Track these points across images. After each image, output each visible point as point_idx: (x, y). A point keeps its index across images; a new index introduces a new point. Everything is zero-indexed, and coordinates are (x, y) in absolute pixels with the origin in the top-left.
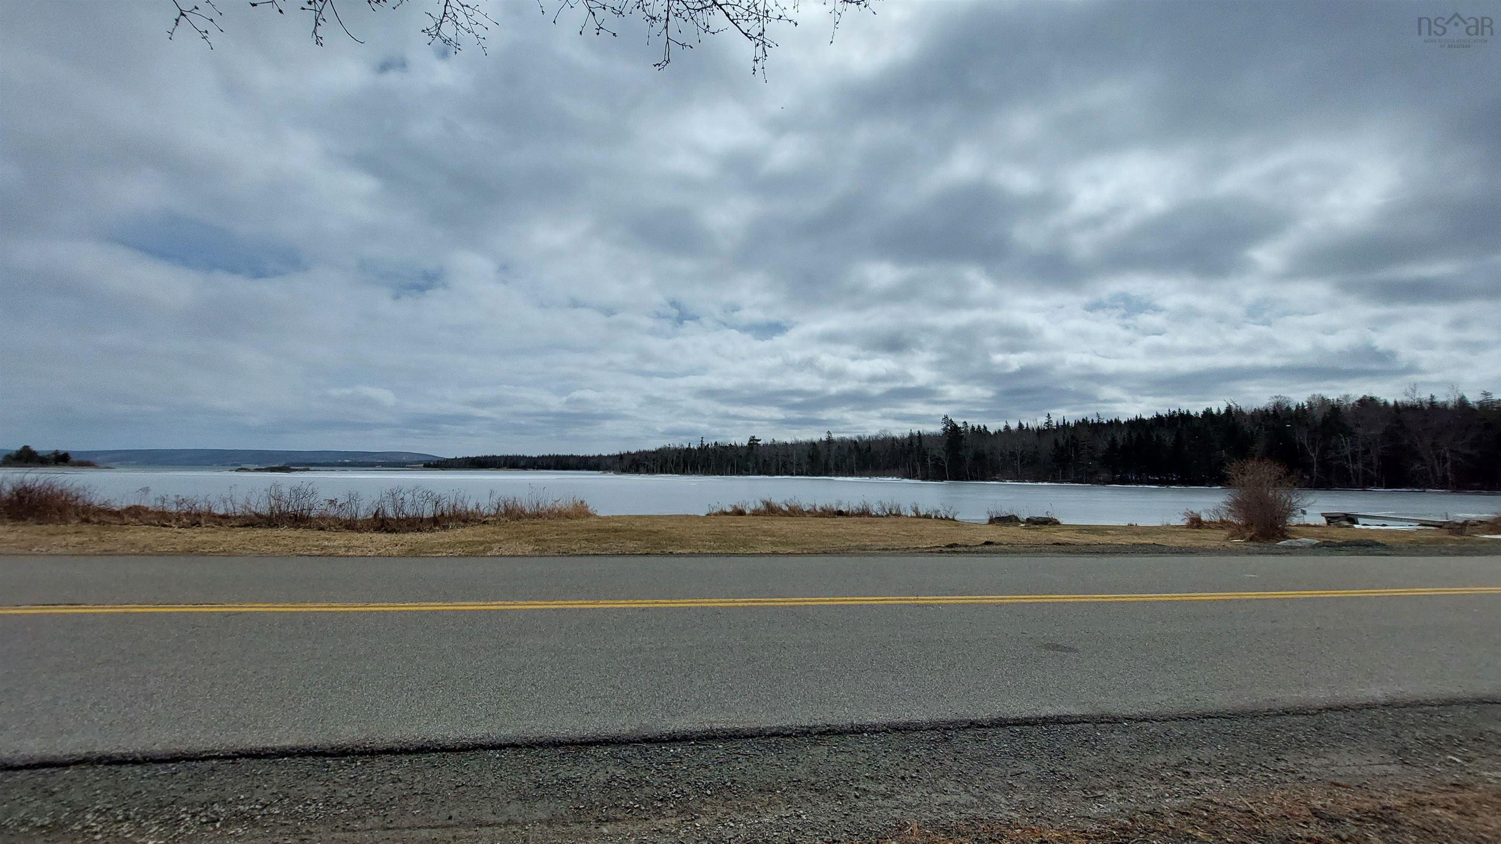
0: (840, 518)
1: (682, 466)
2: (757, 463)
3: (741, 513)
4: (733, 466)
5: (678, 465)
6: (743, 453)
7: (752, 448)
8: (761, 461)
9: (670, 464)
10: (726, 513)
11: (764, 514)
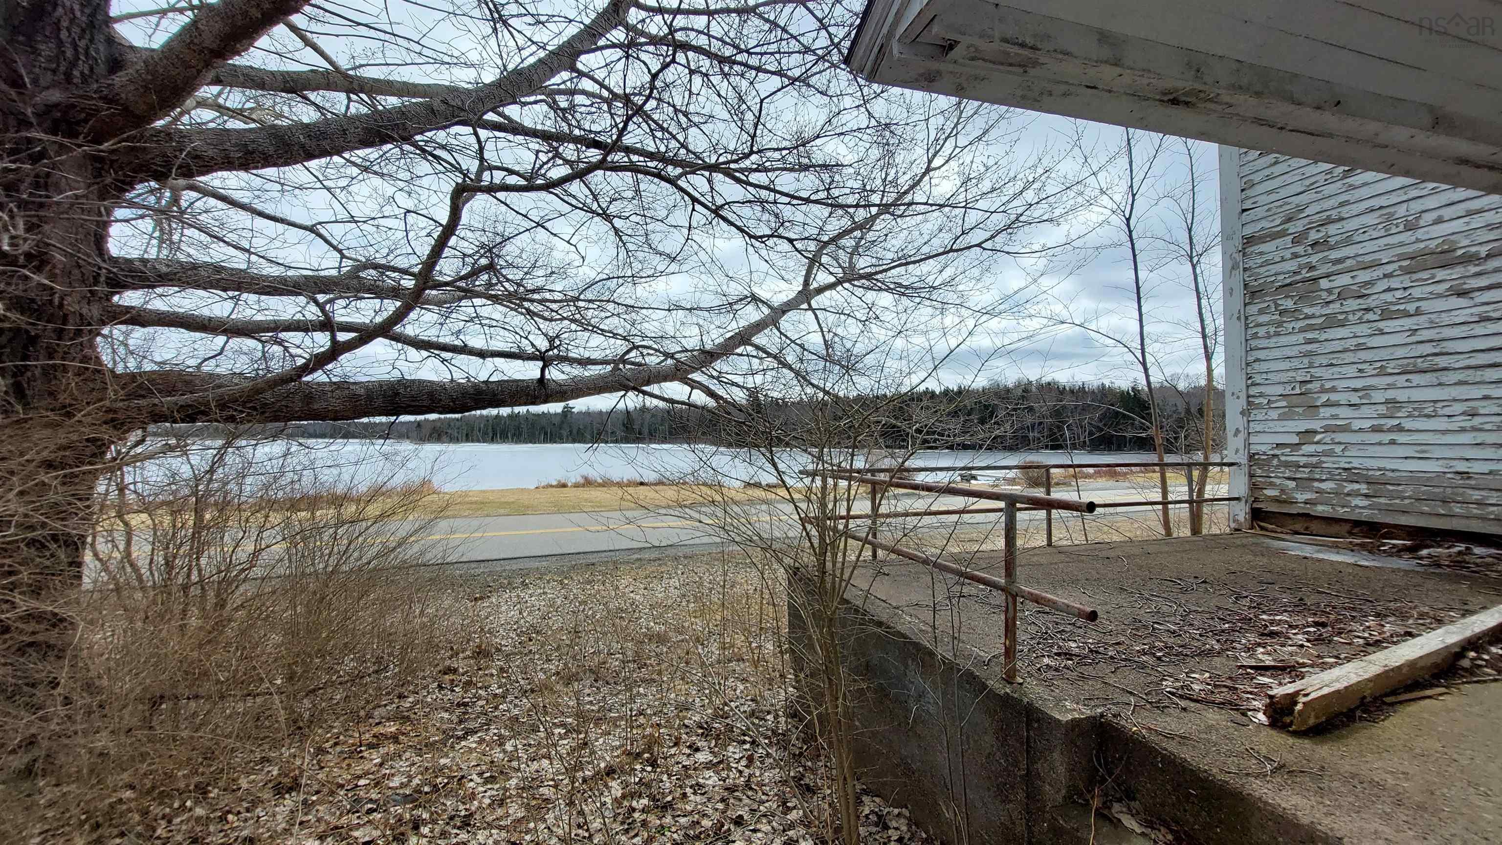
0: (642, 487)
1: (491, 435)
2: (571, 432)
3: (564, 486)
4: (546, 434)
5: (486, 433)
6: (557, 421)
7: (566, 416)
8: (575, 431)
9: (476, 432)
10: (552, 486)
11: (583, 486)
